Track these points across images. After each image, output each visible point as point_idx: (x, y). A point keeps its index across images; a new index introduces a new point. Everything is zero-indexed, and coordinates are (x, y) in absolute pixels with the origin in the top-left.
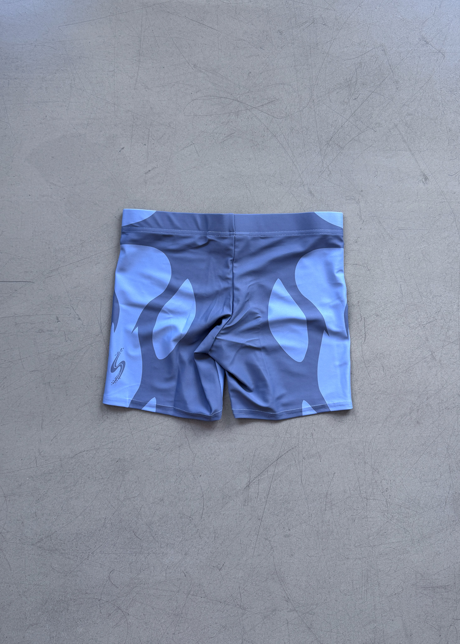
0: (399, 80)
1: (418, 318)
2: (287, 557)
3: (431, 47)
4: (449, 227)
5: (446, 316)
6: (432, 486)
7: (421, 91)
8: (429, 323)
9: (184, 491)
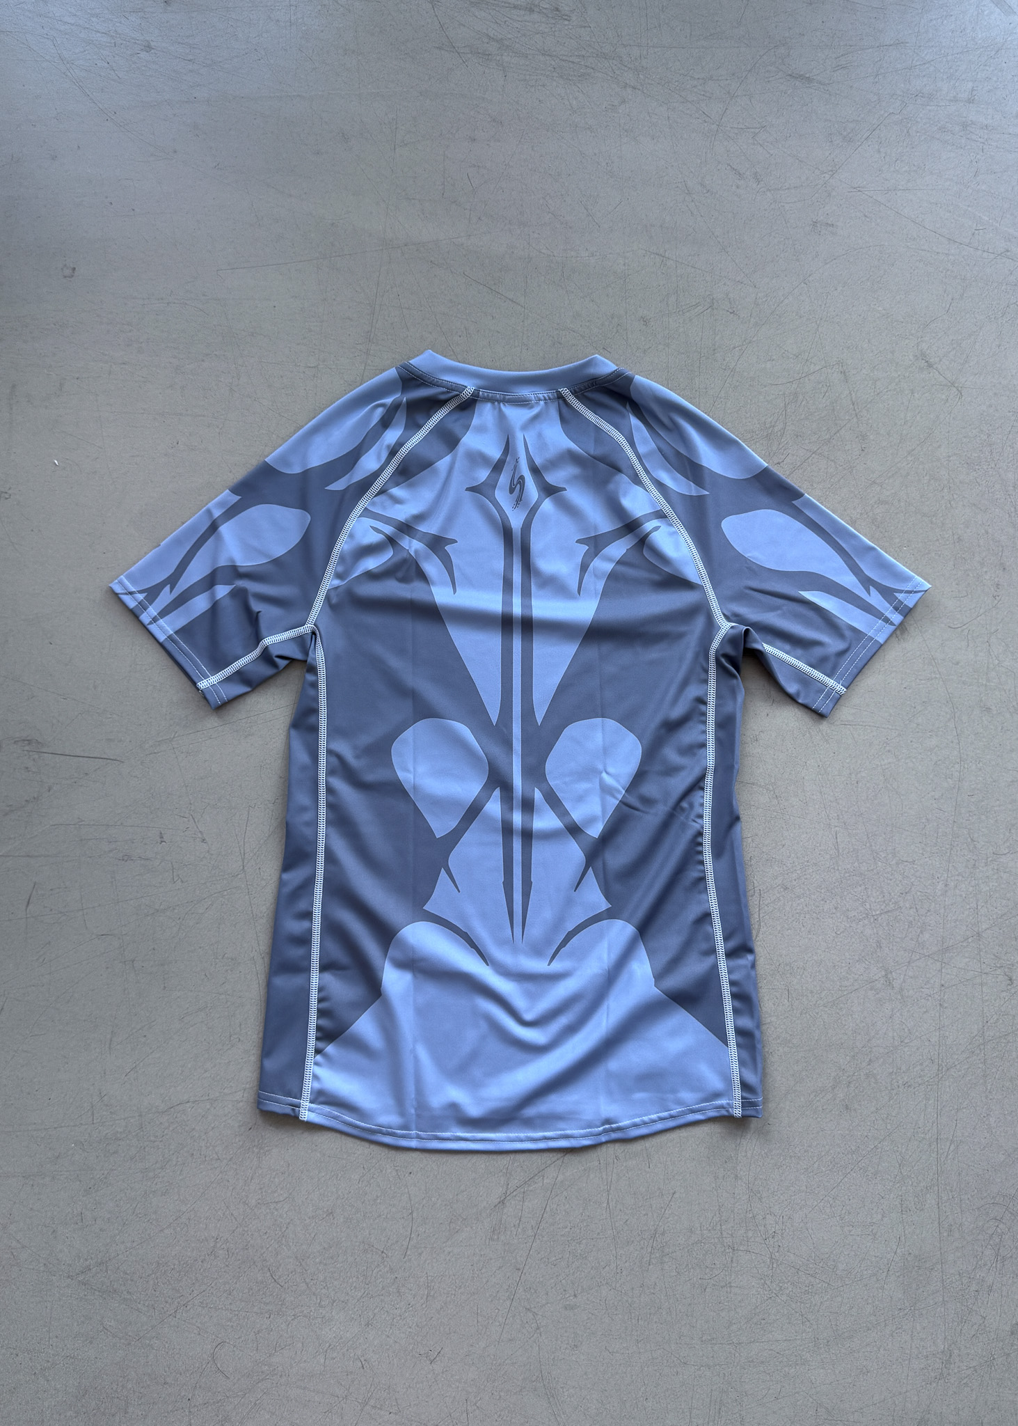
0: (868, 434)
1: (865, 902)
2: (566, 1348)
3: (937, 373)
4: (941, 729)
5: (920, 903)
6: (863, 1236)
7: (909, 458)
8: (886, 912)
9: (375, 1200)
